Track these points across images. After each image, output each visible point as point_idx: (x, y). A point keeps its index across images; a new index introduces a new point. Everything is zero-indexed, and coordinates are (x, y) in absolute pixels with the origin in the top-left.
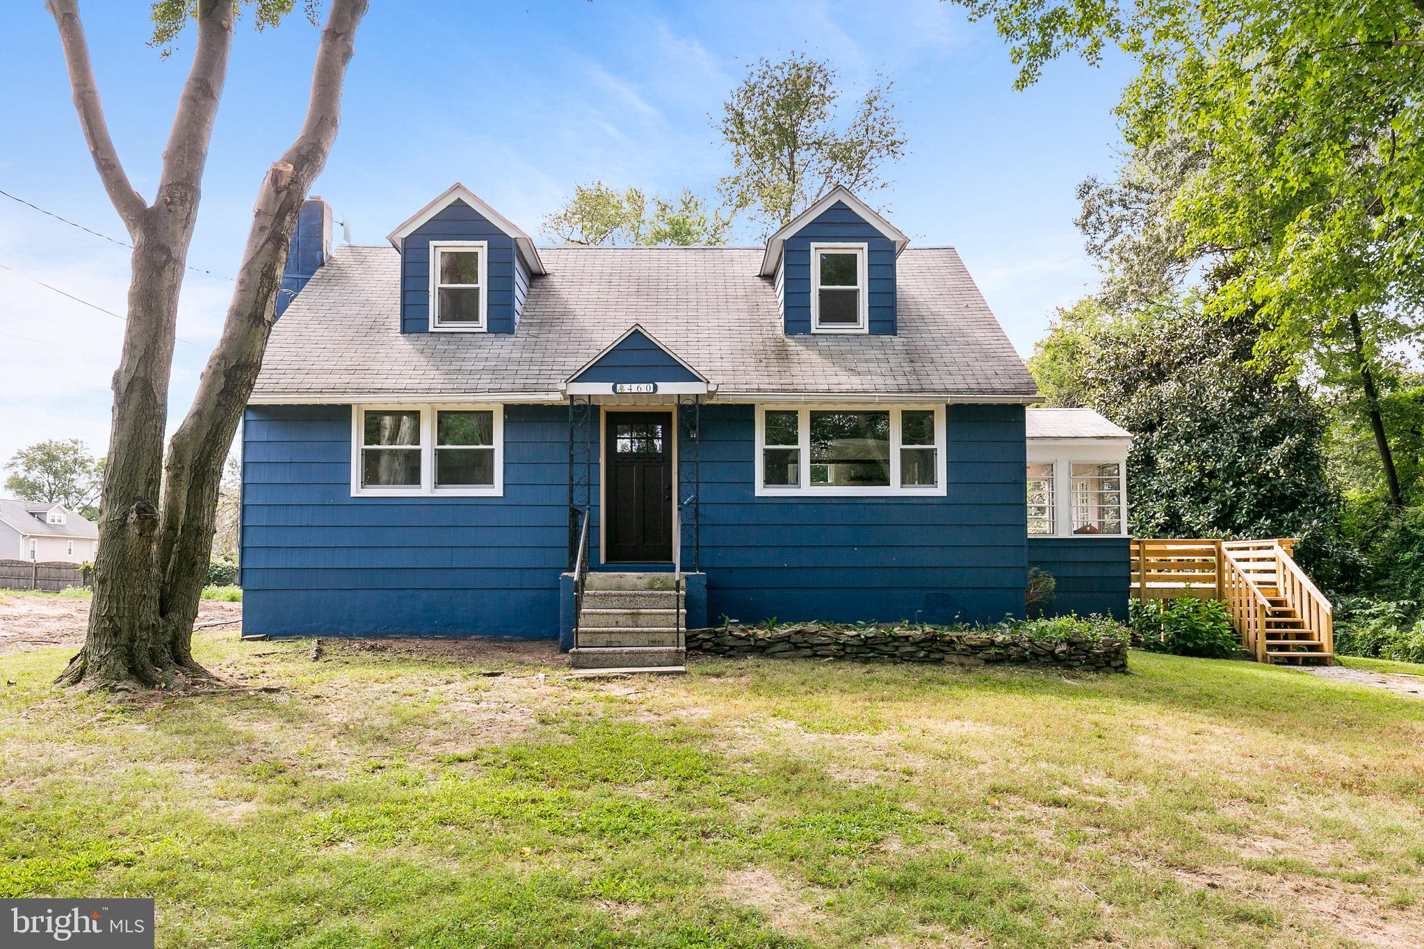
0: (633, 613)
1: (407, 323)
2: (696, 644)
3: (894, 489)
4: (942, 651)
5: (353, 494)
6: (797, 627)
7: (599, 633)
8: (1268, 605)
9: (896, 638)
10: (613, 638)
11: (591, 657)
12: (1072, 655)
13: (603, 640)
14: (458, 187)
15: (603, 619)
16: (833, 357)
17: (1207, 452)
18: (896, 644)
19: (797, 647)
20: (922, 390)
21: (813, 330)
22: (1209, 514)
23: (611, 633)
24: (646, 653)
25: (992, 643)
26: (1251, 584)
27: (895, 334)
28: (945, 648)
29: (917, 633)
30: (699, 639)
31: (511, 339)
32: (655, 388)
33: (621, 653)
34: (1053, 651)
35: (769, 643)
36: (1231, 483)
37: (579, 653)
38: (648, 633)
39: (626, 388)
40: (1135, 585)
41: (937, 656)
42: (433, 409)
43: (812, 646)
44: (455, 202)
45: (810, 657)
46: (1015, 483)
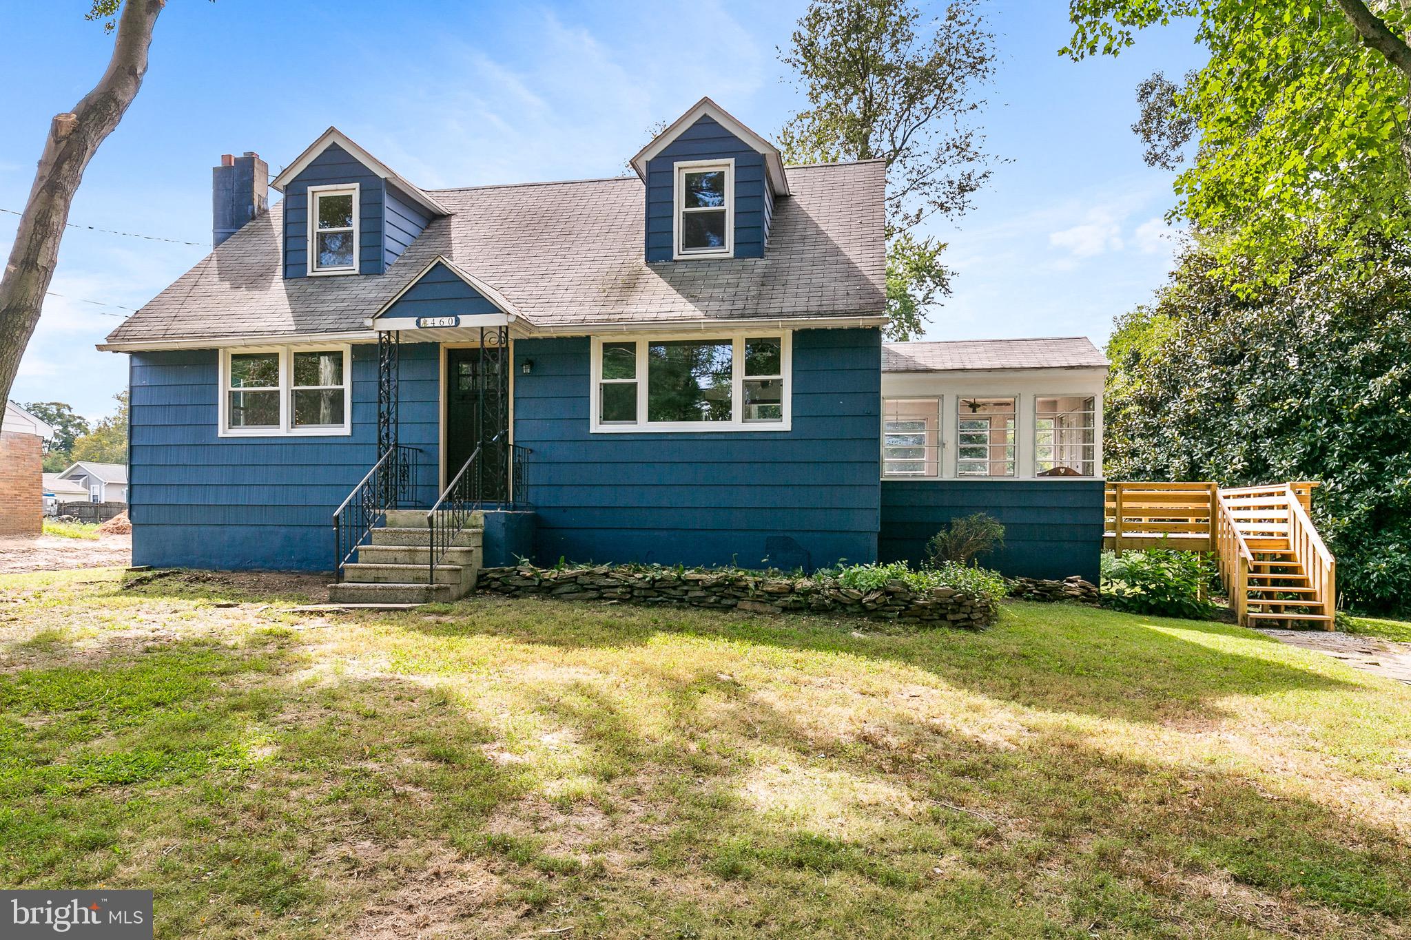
0: (410, 550)
1: (289, 268)
2: (485, 583)
3: (736, 424)
4: (735, 597)
5: (220, 435)
6: (584, 568)
7: (367, 569)
8: (1250, 558)
9: (686, 582)
10: (380, 574)
11: (348, 593)
12: (888, 605)
13: (372, 575)
14: (332, 130)
15: (382, 555)
16: (680, 285)
17: (1295, 385)
18: (685, 588)
19: (583, 588)
20: (755, 315)
21: (676, 257)
22: (1294, 457)
23: (378, 569)
24: (398, 589)
25: (792, 590)
26: (1238, 534)
27: (762, 257)
28: (738, 594)
29: (710, 577)
30: (488, 578)
31: (380, 280)
32: (458, 321)
33: (375, 589)
34: (861, 600)
35: (556, 584)
36: (1324, 421)
37: (336, 588)
38: (413, 570)
39: (430, 322)
40: (1108, 534)
41: (729, 602)
42: (289, 350)
43: (599, 588)
44: (331, 146)
45: (595, 599)
46: (869, 415)
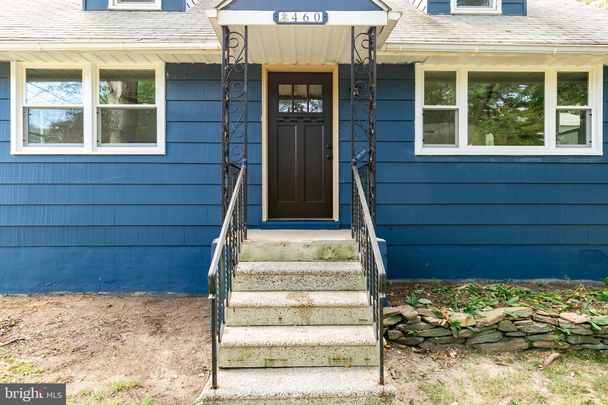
0: (303, 304)
3: (549, 148)
5: (13, 152)
10: (275, 355)
13: (259, 357)
19: (506, 336)
21: (453, 11)
27: (525, 16)
31: (181, 14)
32: (326, 18)
39: (291, 16)
42: (95, 67)
43: (525, 336)
